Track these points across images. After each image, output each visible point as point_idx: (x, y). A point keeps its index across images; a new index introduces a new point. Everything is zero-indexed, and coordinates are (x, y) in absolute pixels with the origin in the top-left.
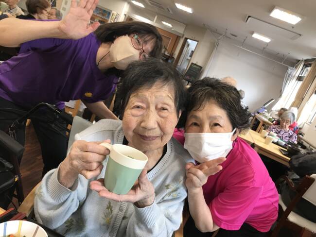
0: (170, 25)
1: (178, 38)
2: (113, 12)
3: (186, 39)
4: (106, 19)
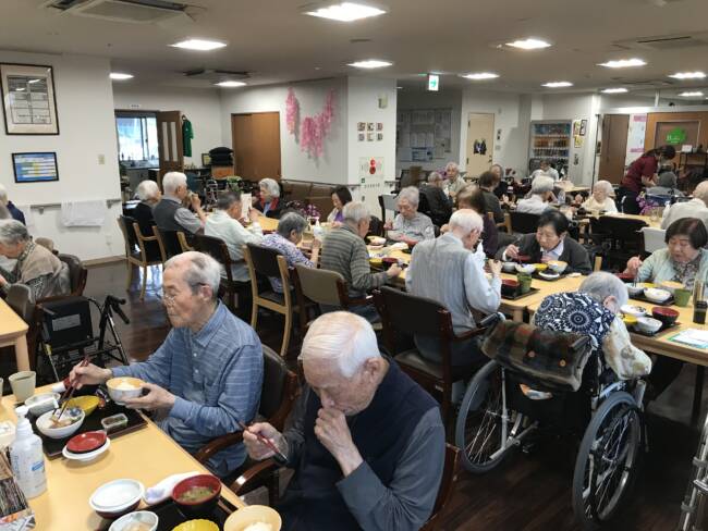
4: (566, 136)
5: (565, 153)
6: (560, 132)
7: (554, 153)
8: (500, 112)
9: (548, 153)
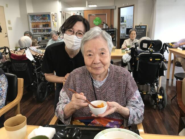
0: (95, 6)
1: (112, 11)
2: (51, 13)
3: (119, 9)
4: (48, 21)
5: (49, 30)
6: (45, 19)
7: (44, 31)
8: (7, 6)
9: (40, 31)
